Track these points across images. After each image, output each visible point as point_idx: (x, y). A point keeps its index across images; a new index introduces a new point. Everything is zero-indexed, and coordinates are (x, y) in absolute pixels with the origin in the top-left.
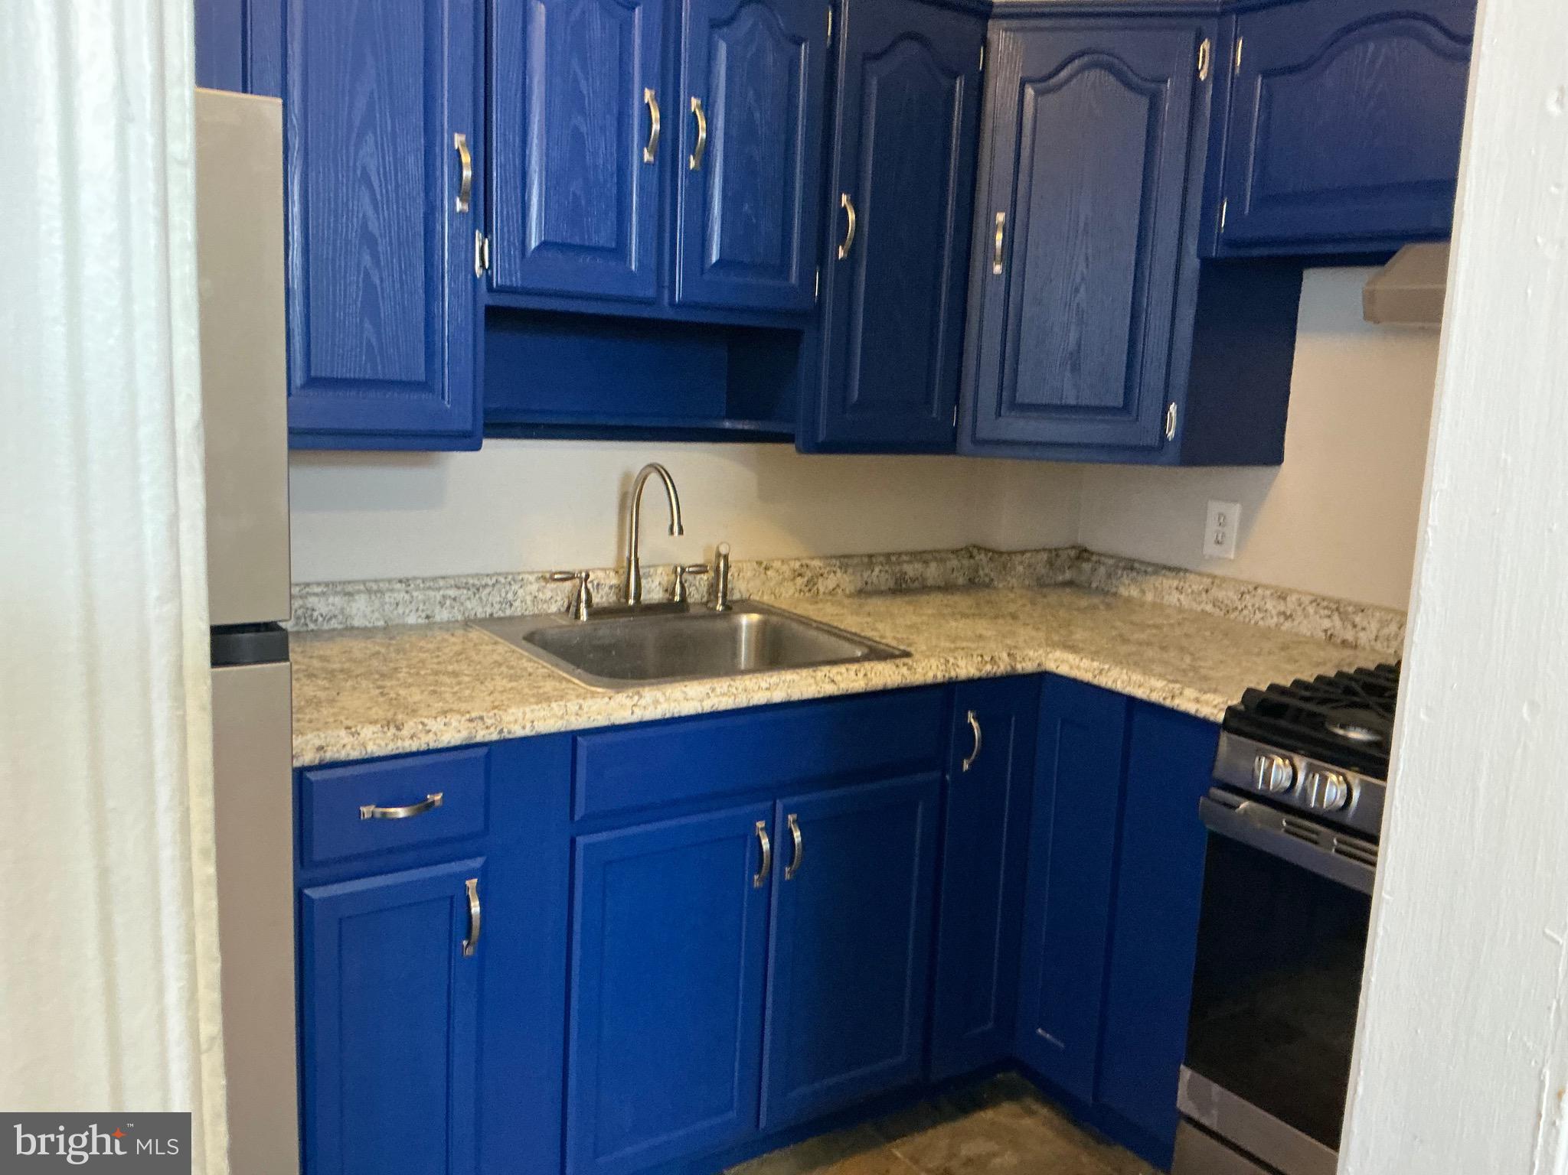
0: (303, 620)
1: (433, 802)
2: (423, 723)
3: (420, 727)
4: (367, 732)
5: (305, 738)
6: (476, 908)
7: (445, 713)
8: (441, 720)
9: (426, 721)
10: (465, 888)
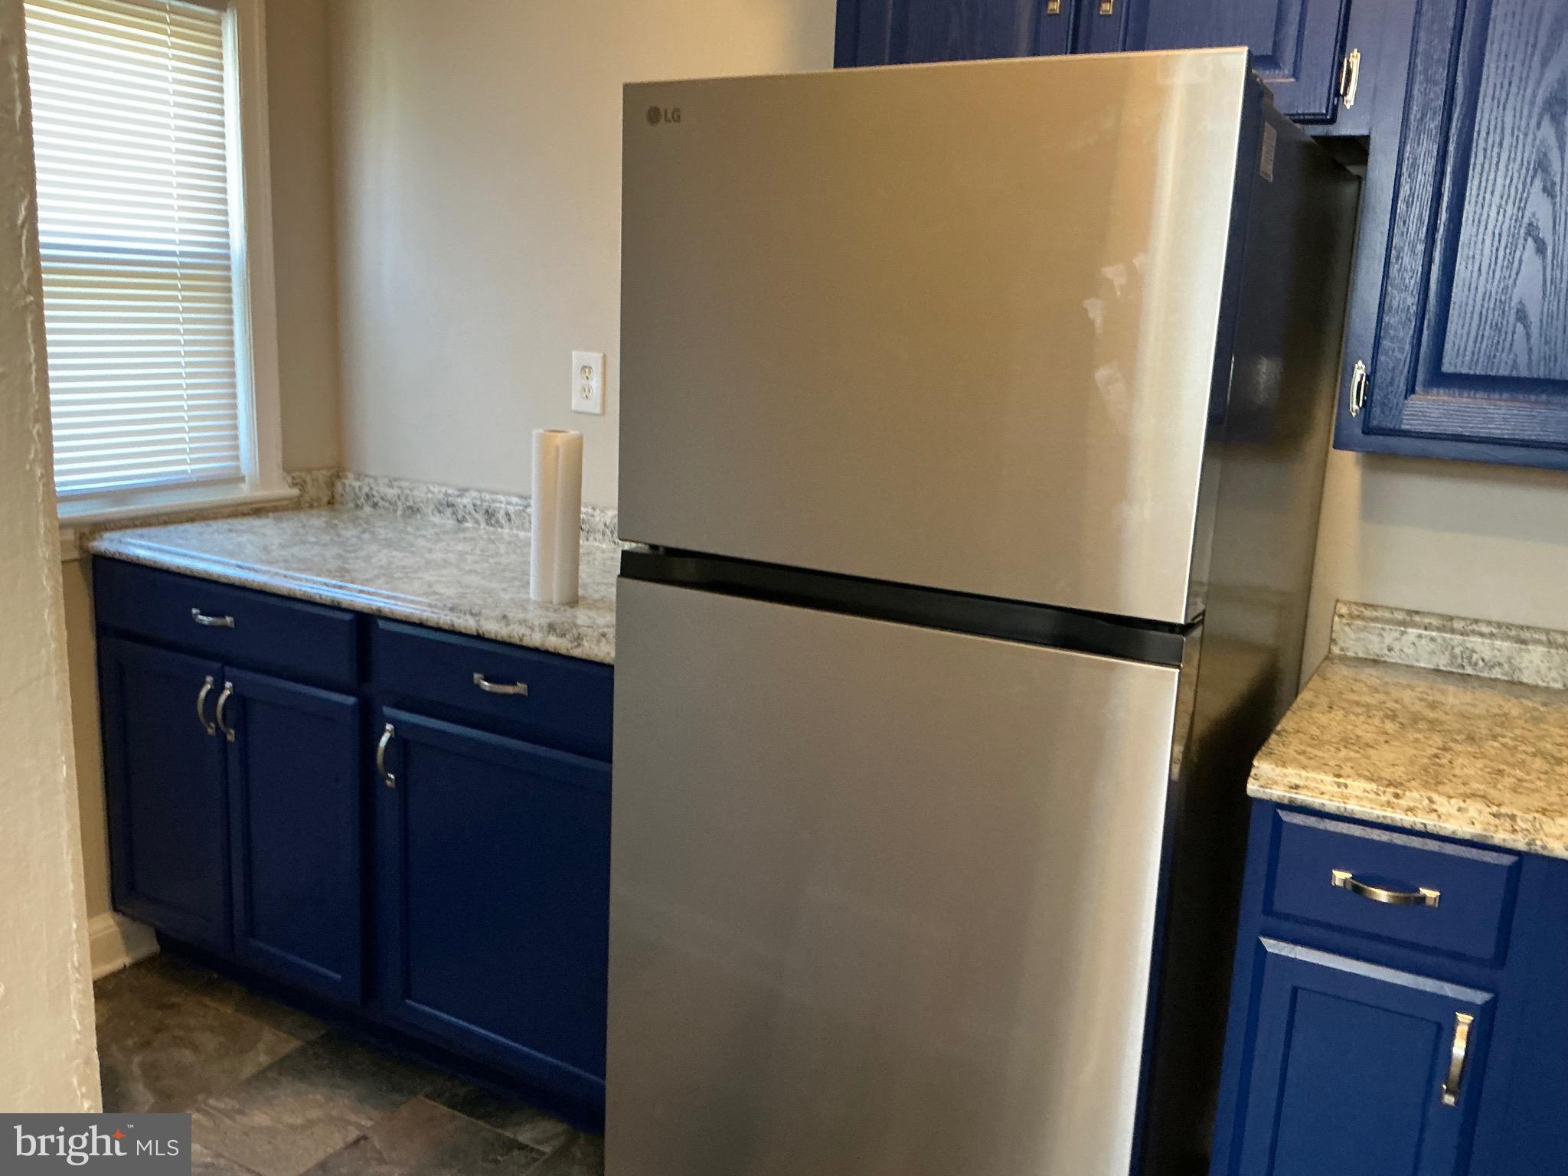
0: (1459, 660)
1: (1424, 898)
2: (1431, 801)
3: (1426, 802)
4: (1357, 786)
5: (1285, 770)
6: (1459, 1048)
7: (1465, 797)
8: (1456, 803)
9: (1435, 797)
10: (1454, 1023)
